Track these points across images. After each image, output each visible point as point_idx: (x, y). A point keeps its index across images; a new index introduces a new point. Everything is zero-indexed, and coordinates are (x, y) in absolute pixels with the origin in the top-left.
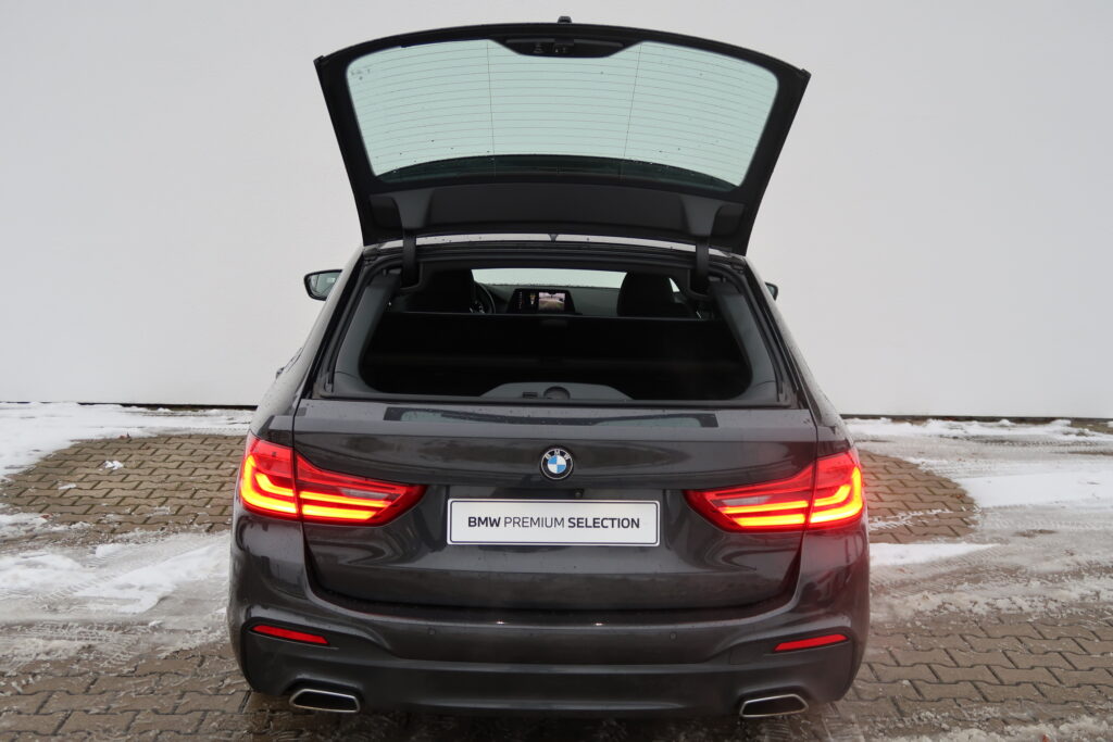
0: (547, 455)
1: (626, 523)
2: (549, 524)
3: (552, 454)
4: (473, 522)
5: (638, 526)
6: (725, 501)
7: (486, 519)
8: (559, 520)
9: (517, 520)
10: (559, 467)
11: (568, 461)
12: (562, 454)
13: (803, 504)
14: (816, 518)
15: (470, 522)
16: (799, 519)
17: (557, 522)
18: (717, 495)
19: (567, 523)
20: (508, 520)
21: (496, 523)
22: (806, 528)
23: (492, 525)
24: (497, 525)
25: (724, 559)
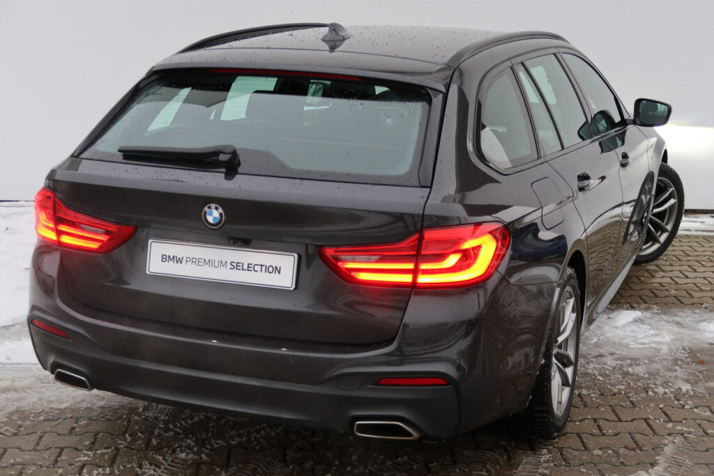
0: (206, 209)
1: (271, 269)
2: (216, 265)
3: (210, 208)
4: (165, 258)
5: (279, 272)
6: (343, 257)
7: (174, 257)
8: (224, 263)
9: (194, 260)
10: (215, 218)
11: (221, 214)
12: (217, 209)
13: (411, 266)
14: (422, 279)
15: (163, 258)
16: (407, 278)
17: (222, 264)
18: (335, 251)
19: (229, 266)
20: (188, 260)
21: (179, 261)
22: (414, 287)
23: (177, 262)
24: (181, 263)
25: (346, 304)
